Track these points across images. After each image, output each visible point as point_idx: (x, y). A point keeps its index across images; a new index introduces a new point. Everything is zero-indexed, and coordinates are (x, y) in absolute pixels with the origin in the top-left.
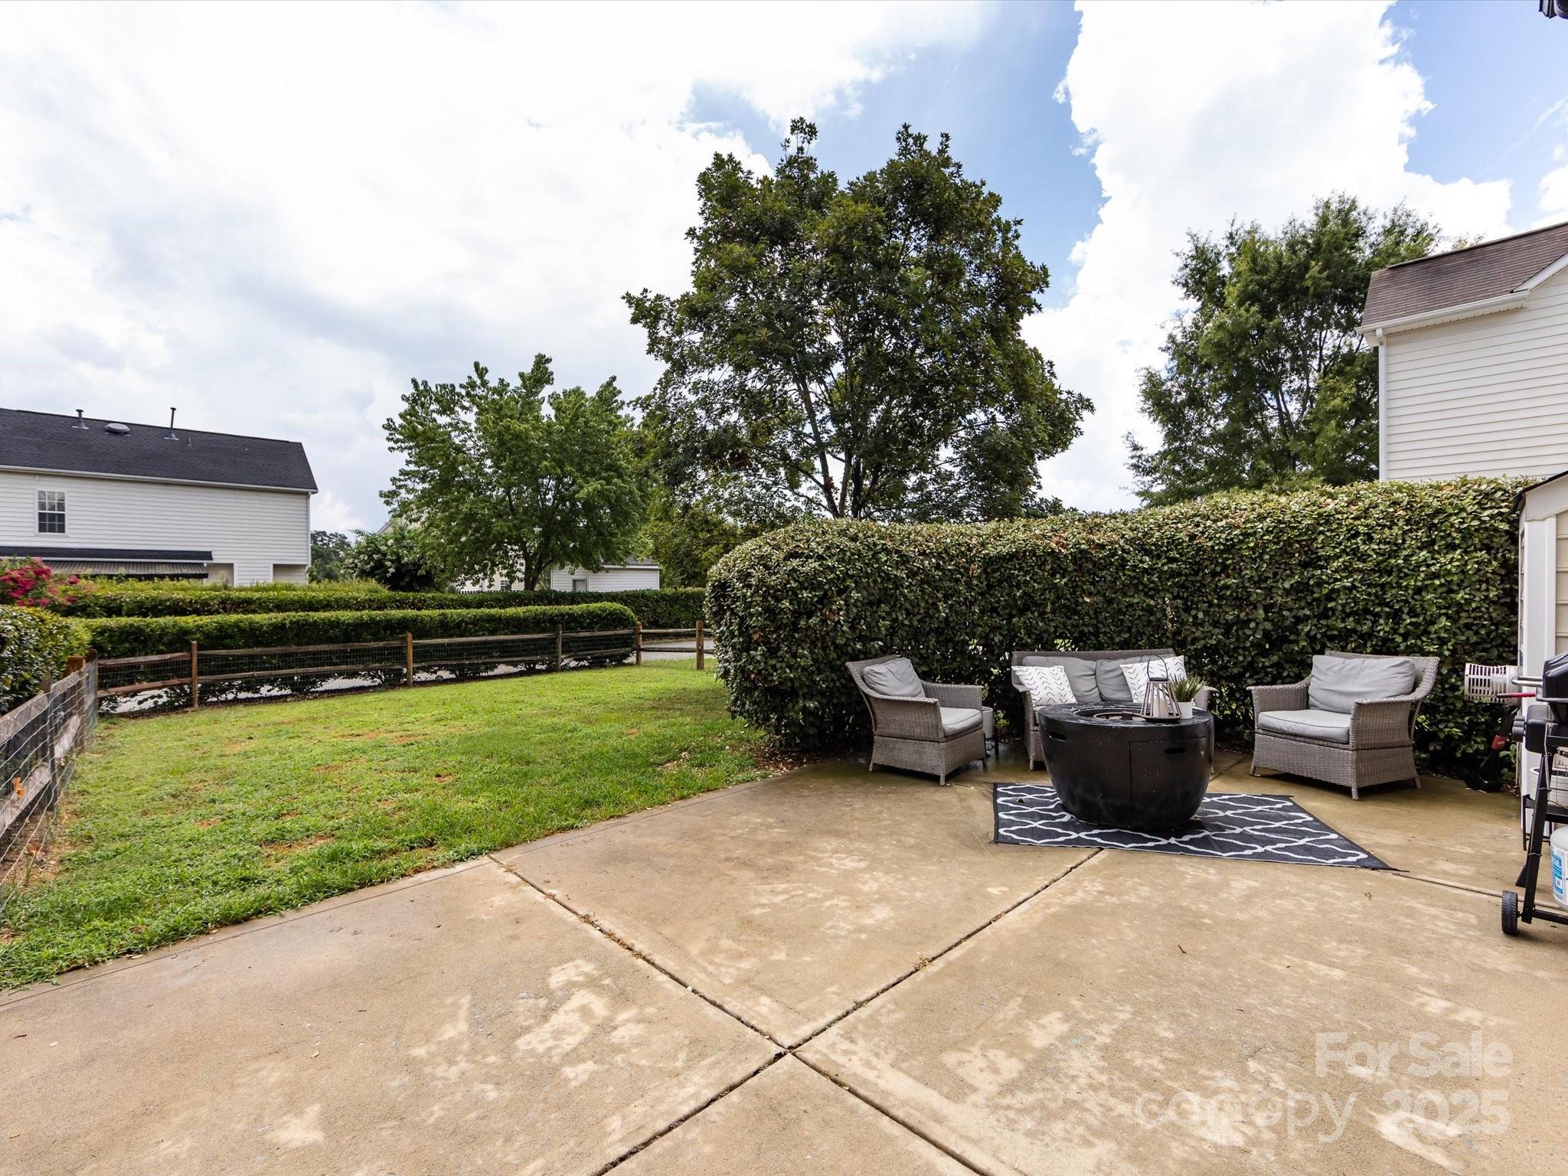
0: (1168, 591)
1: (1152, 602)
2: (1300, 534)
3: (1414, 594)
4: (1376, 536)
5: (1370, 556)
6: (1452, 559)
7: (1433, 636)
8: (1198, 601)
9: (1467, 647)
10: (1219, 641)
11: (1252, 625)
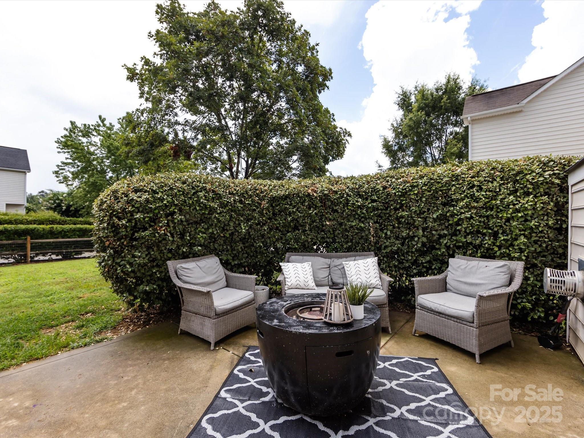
0: (371, 218)
1: (362, 225)
2: (442, 186)
3: (506, 222)
4: (484, 187)
5: (481, 199)
6: (527, 201)
7: (516, 247)
8: (388, 225)
9: (534, 254)
10: (399, 248)
11: (416, 239)
